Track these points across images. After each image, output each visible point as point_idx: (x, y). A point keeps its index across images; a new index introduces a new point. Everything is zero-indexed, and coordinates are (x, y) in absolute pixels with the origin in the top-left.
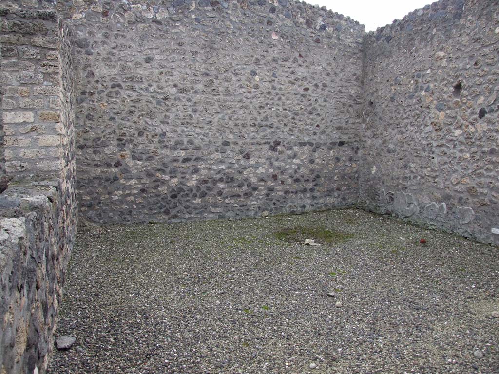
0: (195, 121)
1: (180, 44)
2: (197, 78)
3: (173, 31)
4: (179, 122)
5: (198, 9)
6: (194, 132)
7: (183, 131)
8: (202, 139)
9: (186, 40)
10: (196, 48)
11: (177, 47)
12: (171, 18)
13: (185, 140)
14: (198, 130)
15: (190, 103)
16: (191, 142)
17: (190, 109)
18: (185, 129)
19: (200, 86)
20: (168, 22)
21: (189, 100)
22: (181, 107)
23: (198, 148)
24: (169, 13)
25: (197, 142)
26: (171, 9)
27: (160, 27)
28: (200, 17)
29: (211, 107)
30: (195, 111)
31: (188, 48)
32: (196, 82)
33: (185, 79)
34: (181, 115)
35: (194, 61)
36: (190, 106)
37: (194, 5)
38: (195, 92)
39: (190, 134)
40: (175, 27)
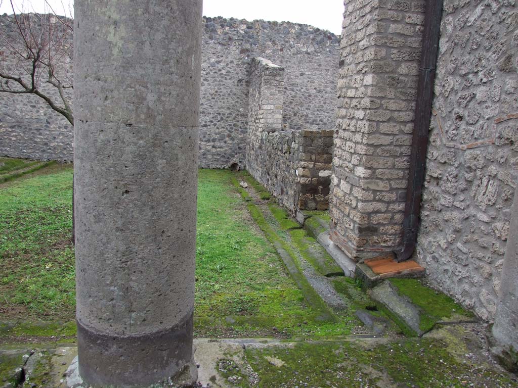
0: (324, 109)
1: (320, 66)
2: (327, 85)
3: (317, 58)
4: (316, 109)
5: (331, 45)
6: (324, 115)
7: (318, 114)
8: (328, 119)
9: (322, 63)
10: (328, 67)
11: (317, 67)
12: (315, 51)
13: (318, 119)
14: (326, 114)
15: (322, 99)
16: (321, 121)
17: (322, 102)
18: (319, 113)
19: (329, 89)
20: (314, 53)
21: (322, 97)
22: (317, 101)
23: (325, 124)
24: (315, 48)
25: (325, 120)
26: (316, 46)
27: (309, 56)
28: (331, 50)
29: (334, 101)
30: (325, 103)
31: (324, 68)
32: (327, 87)
33: (320, 85)
34: (317, 105)
35: (326, 75)
36: (323, 100)
37: (329, 43)
38: (326, 93)
39: (321, 116)
40: (317, 56)
